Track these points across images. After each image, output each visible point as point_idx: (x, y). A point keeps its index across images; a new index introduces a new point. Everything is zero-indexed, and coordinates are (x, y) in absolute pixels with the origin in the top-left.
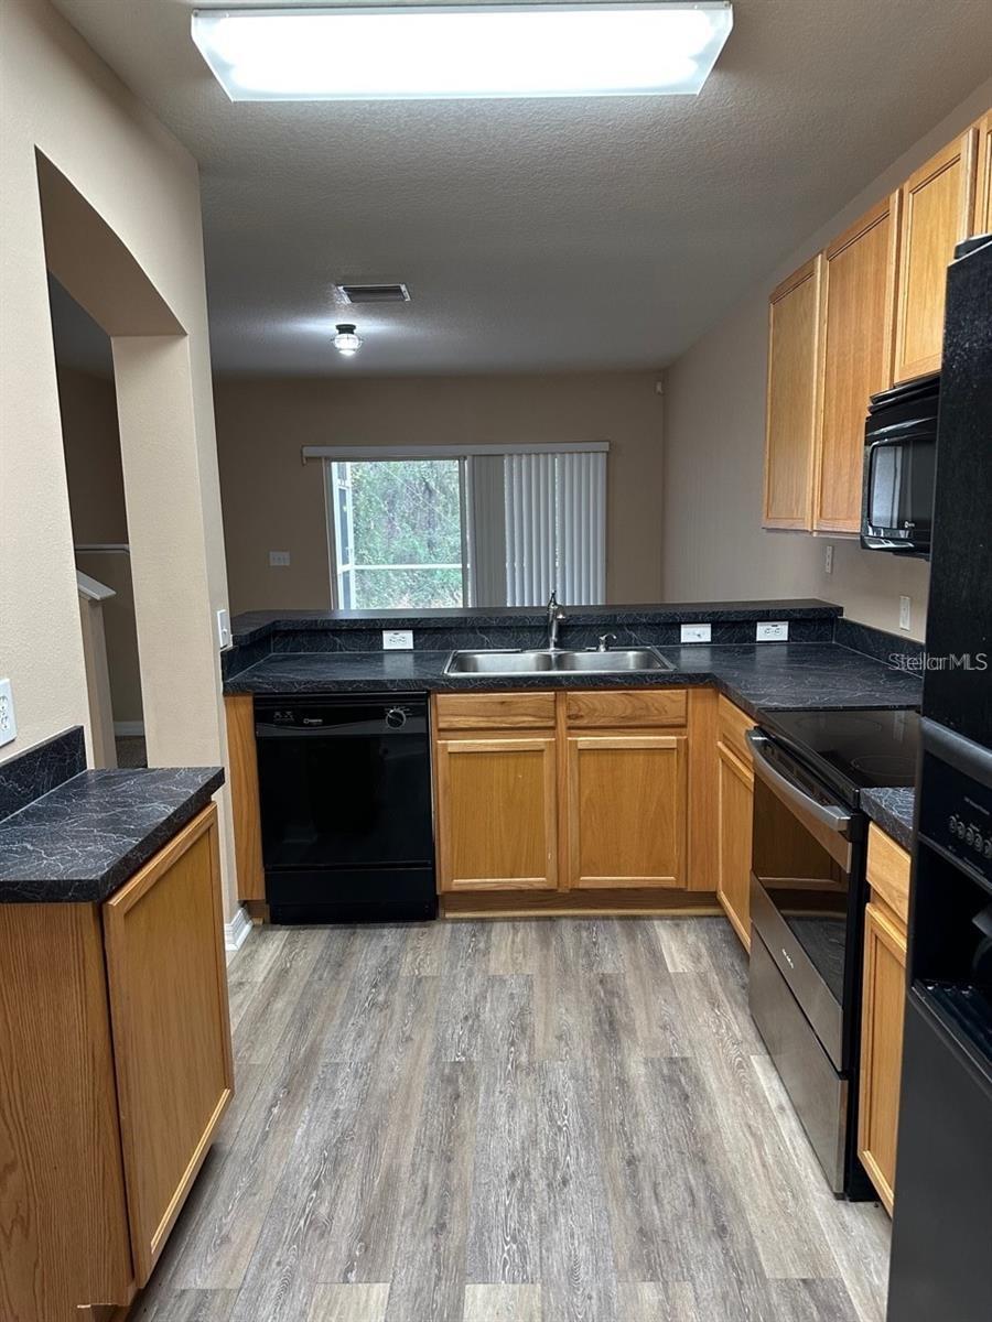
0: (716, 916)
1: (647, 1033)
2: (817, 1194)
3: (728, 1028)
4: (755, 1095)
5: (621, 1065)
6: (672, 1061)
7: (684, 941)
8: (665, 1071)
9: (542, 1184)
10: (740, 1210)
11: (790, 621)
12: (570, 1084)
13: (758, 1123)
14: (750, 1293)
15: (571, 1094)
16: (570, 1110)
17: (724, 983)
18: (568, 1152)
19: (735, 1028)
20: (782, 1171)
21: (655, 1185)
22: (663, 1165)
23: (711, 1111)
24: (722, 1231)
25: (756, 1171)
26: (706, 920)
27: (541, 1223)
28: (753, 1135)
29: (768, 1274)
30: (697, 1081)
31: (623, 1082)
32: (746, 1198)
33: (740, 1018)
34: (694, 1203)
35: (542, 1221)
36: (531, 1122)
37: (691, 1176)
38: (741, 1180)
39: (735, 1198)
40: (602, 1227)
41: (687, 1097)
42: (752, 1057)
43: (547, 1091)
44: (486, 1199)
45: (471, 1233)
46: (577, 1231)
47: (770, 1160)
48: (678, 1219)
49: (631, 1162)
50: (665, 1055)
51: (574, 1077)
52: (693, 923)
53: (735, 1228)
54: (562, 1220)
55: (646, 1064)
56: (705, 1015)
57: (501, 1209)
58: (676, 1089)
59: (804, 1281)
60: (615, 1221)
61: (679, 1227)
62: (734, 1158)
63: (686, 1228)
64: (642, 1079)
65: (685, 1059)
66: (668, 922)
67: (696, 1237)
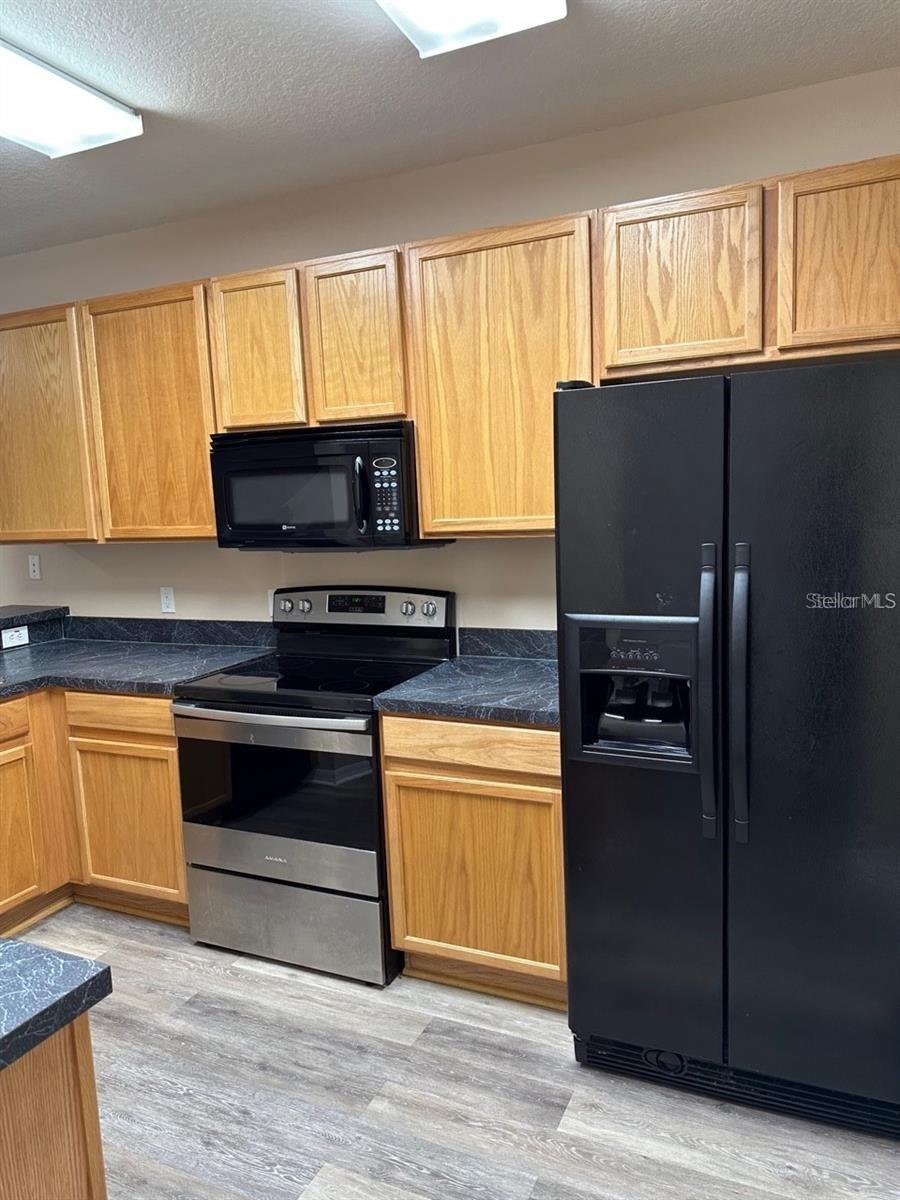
0: (66, 907)
1: (144, 1003)
2: (371, 996)
3: (194, 962)
4: (266, 980)
5: (159, 1031)
6: (190, 1003)
7: (68, 937)
8: (197, 1011)
9: (235, 1128)
10: (354, 1033)
11: (28, 625)
12: (145, 1069)
13: (293, 992)
14: (414, 1058)
15: (158, 1073)
16: (174, 1080)
17: (144, 941)
18: (217, 1099)
19: (196, 958)
20: (341, 1001)
21: (296, 1064)
22: (282, 1052)
23: (260, 1007)
24: (362, 1049)
25: (330, 1012)
26: (61, 914)
27: (271, 1142)
28: (301, 998)
29: (410, 1045)
30: (225, 1000)
31: (181, 1038)
32: (349, 1027)
33: (189, 951)
34: (329, 1052)
35: (268, 1141)
36: (160, 1109)
37: (305, 1043)
38: (331, 1022)
39: (343, 1031)
40: (306, 1108)
41: (235, 1012)
42: (234, 965)
43: (137, 1087)
44: (215, 1170)
45: (241, 1192)
46: (298, 1123)
47: (328, 1002)
48: (333, 1064)
49: (263, 1067)
50: (180, 1004)
51: (140, 1064)
52: (53, 920)
53: (364, 1043)
54: (280, 1128)
55: (177, 1018)
56: (165, 966)
57: (234, 1163)
58: (220, 1014)
59: (424, 1031)
60: (306, 1098)
61: (341, 1067)
62: (309, 1016)
63: (344, 1064)
64: (190, 1026)
65: (196, 996)
66: (32, 933)
67: (355, 1063)
